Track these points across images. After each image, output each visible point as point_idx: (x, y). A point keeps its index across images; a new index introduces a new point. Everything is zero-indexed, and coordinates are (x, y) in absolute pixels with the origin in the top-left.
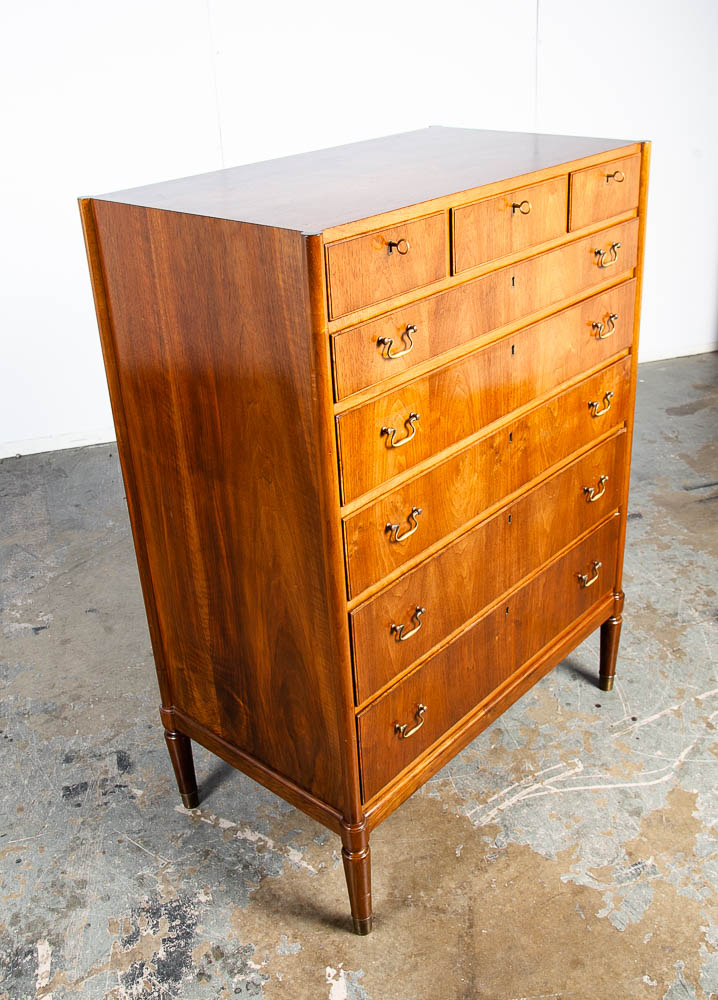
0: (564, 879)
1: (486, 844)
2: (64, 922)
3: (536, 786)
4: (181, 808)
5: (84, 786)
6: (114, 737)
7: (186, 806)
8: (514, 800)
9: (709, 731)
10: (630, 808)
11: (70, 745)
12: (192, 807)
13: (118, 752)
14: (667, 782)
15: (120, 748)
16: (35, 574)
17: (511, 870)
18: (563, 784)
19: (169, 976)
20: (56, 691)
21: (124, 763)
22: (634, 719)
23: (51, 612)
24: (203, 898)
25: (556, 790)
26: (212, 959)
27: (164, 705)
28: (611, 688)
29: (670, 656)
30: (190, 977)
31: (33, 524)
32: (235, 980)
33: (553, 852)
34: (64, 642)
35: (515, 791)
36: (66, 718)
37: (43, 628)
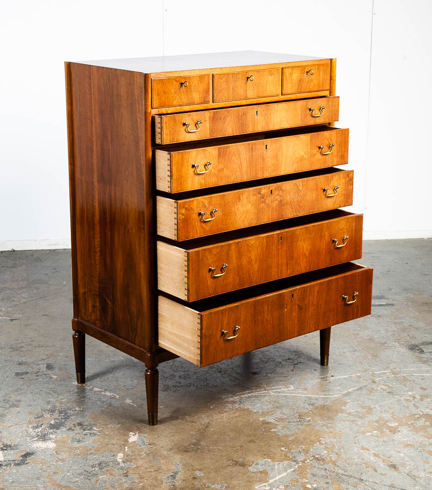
0: (261, 419)
1: (227, 406)
2: (7, 411)
3: (264, 392)
4: (76, 383)
5: (27, 373)
6: (46, 359)
7: (78, 382)
8: (250, 395)
9: (372, 383)
10: (309, 403)
11: (23, 359)
12: (81, 383)
13: (48, 363)
14: (335, 397)
15: (49, 362)
16: (15, 299)
17: (236, 415)
18: (279, 392)
19: (54, 428)
20: (19, 342)
21: (49, 367)
22: (332, 376)
23: (22, 314)
24: (77, 409)
25: (274, 394)
26: (77, 426)
27: (74, 317)
28: (327, 365)
29: (370, 357)
30: (64, 429)
31: (18, 280)
32: (85, 432)
33: (260, 411)
34: (26, 325)
35: (252, 392)
36: (21, 351)
37: (16, 319)
